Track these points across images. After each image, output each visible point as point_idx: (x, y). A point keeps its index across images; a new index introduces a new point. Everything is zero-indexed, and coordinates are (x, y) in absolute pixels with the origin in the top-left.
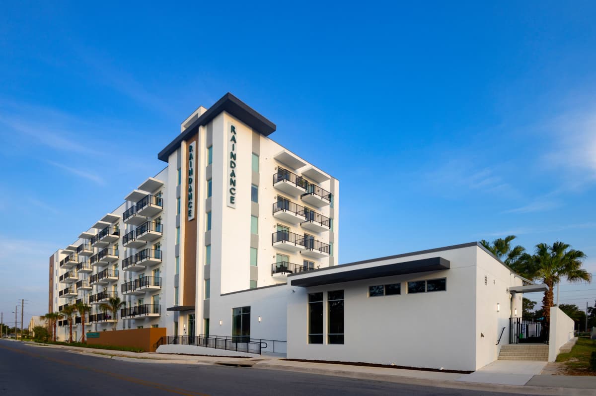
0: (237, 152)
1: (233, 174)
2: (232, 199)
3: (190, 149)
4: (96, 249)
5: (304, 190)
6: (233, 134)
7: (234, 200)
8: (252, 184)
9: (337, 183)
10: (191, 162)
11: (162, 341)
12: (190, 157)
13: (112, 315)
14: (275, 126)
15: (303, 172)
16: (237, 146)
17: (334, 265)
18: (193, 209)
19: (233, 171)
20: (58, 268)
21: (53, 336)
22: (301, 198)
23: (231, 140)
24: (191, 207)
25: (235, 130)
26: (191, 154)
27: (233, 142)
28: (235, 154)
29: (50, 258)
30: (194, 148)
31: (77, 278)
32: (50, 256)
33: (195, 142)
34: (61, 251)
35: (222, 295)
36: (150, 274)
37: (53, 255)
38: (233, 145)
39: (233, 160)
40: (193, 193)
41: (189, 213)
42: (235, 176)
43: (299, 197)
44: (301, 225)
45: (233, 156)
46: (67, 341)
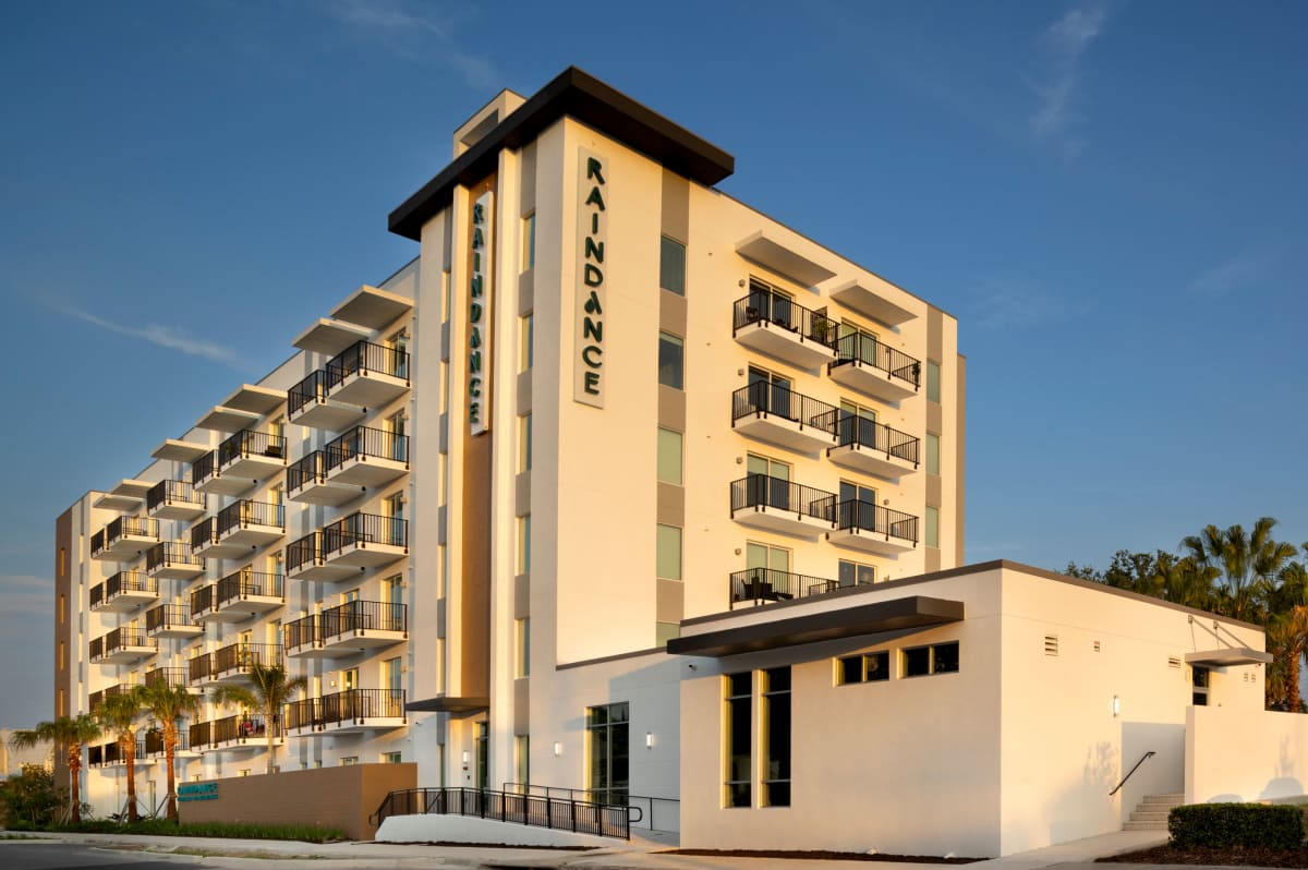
0: (610, 237)
1: (593, 305)
2: (591, 380)
3: (477, 214)
4: (213, 499)
5: (829, 352)
6: (594, 182)
7: (596, 383)
8: (661, 332)
9: (950, 326)
10: (478, 256)
11: (392, 802)
12: (477, 241)
13: (265, 721)
14: (731, 160)
15: (832, 293)
16: (609, 219)
17: (943, 568)
18: (483, 402)
19: (593, 294)
20: (85, 558)
21: (72, 804)
22: (829, 373)
23: (588, 203)
24: (477, 394)
25: (602, 172)
26: (479, 231)
27: (594, 208)
28: (601, 245)
29: (58, 520)
30: (488, 214)
31: (153, 595)
32: (57, 516)
33: (490, 194)
34: (95, 497)
35: (559, 668)
36: (377, 592)
37: (69, 511)
38: (595, 217)
39: (593, 261)
40: (485, 351)
41: (473, 411)
42: (599, 311)
43: (824, 368)
44: (828, 455)
45: (594, 250)
46: (117, 817)
